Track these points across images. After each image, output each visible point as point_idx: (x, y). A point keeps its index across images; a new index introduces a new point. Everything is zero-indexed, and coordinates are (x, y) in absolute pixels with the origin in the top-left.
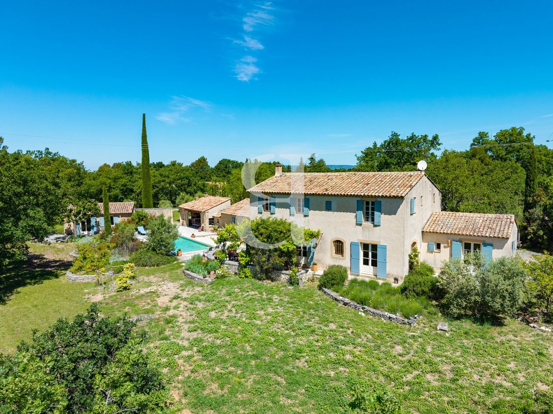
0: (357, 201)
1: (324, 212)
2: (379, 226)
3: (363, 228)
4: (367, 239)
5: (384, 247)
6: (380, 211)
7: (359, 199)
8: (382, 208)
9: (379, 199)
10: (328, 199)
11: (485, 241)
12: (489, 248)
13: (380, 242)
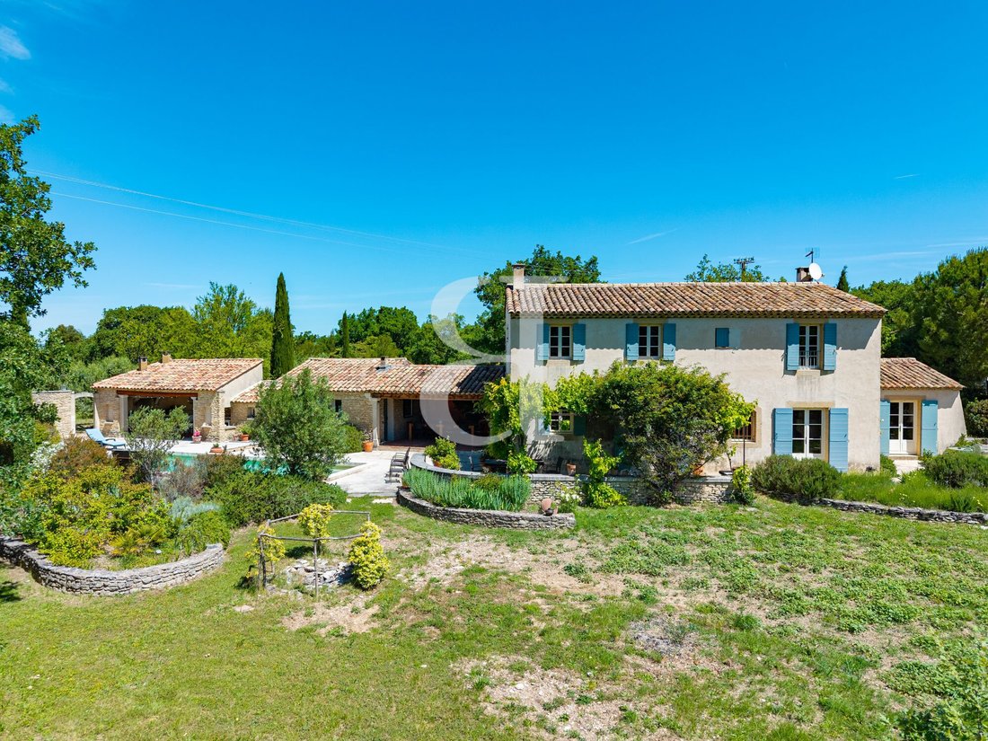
0: (787, 325)
1: (712, 351)
2: (832, 371)
3: (798, 378)
4: (807, 401)
5: (844, 413)
6: (834, 342)
7: (791, 321)
8: (839, 337)
9: (831, 321)
10: (721, 323)
11: (925, 396)
12: (933, 406)
13: (834, 404)
